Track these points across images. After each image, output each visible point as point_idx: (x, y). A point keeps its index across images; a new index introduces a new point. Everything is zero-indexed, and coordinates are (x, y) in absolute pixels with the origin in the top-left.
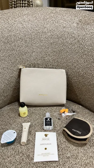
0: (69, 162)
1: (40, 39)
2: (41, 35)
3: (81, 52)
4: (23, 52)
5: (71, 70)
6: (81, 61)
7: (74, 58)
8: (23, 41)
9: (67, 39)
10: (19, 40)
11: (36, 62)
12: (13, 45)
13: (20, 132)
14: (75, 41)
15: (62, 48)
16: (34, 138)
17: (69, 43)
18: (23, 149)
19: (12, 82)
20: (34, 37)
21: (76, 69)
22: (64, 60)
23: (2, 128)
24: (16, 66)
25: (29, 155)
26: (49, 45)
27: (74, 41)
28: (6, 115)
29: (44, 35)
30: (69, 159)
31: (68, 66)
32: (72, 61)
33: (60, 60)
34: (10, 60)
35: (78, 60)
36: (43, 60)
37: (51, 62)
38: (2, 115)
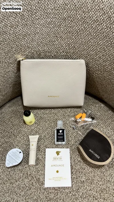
0: (83, 187)
1: (46, 11)
2: (48, 3)
3: (111, 36)
4: (20, 35)
5: (94, 62)
6: (110, 50)
7: (99, 44)
8: (18, 16)
9: (91, 11)
10: (11, 15)
11: (41, 48)
12: (3, 25)
13: (27, 147)
14: (104, 17)
15: (82, 27)
16: (43, 156)
17: (94, 20)
18: (32, 171)
19: (9, 77)
20: (36, 7)
21: (101, 61)
22: (83, 46)
23: (5, 142)
24: (12, 56)
25: (39, 179)
26: (61, 22)
27: (101, 16)
28: (8, 122)
29: (53, 4)
30: (84, 183)
31: (89, 55)
32: (96, 48)
33: (78, 45)
34: (2, 50)
35: (106, 48)
36: (51, 45)
37: (64, 47)
38: (3, 121)
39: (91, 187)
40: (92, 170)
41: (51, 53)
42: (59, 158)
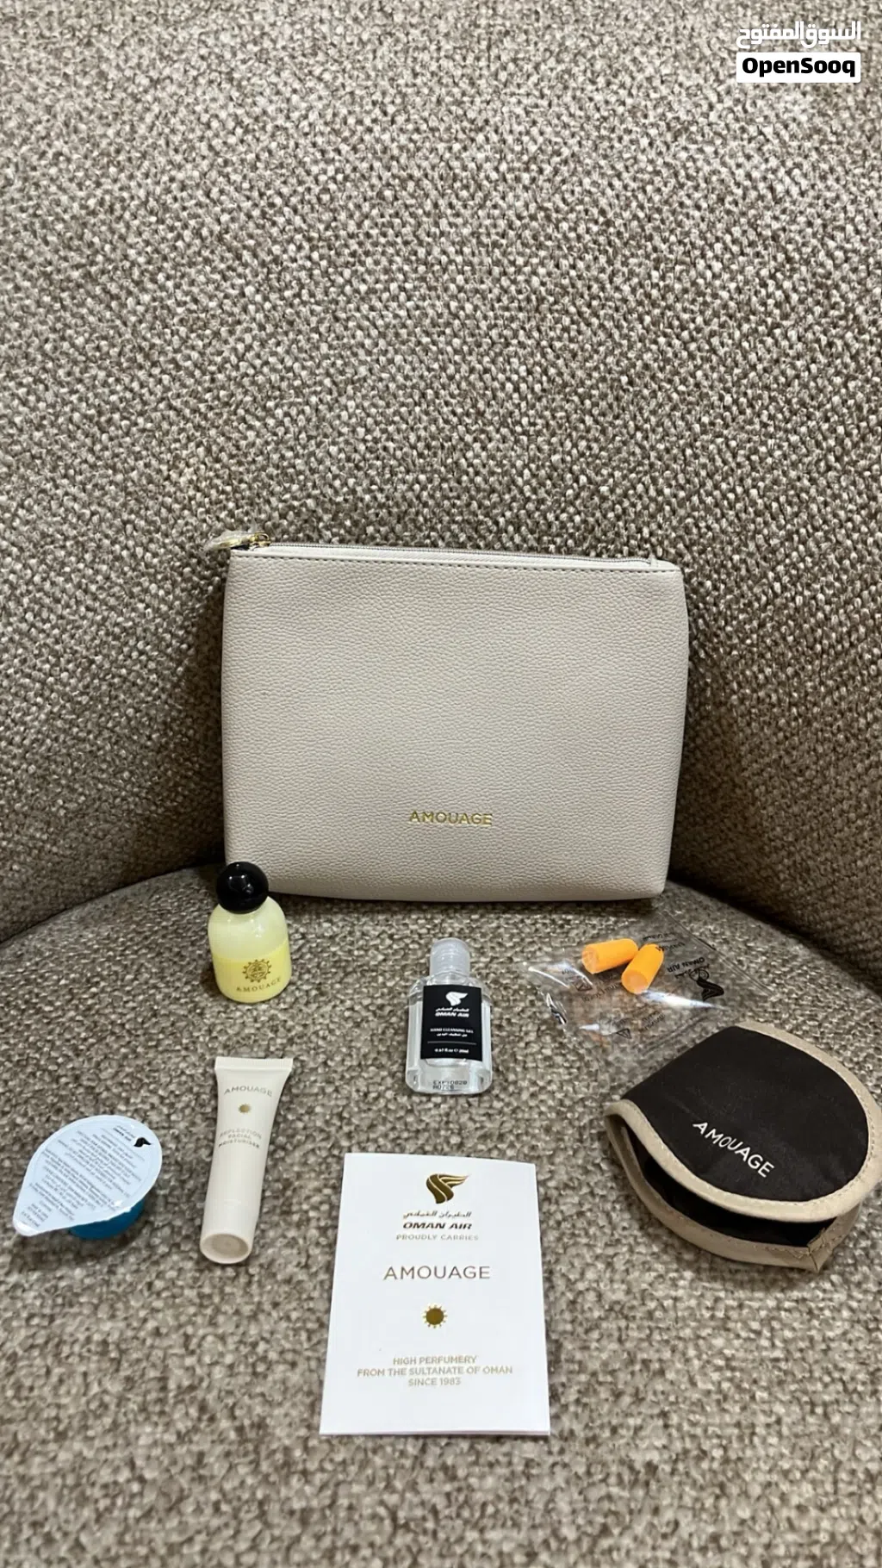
1: (422, 252)
2: (436, 205)
3: (836, 399)
4: (240, 385)
5: (729, 590)
6: (835, 497)
7: (762, 460)
8: (245, 265)
9: (703, 256)
11: (369, 491)
12: (140, 309)
13: (183, 1182)
14: (787, 285)
15: (647, 357)
16: (314, 1251)
17: (725, 306)
18: (207, 1359)
19: (124, 679)
20: (359, 225)
21: (778, 578)
22: (654, 481)
24: (165, 521)
25: (260, 1425)
26: (512, 319)
27: (771, 282)
28: (61, 1008)
29: (467, 213)
31: (693, 543)
32: (739, 490)
33: (617, 474)
34: (107, 466)
35: (806, 482)
36: (439, 473)
37: (521, 492)
38: (26, 1002)
39: (716, 1517)
40: (725, 1385)
41: (433, 529)
42: (449, 1222)
